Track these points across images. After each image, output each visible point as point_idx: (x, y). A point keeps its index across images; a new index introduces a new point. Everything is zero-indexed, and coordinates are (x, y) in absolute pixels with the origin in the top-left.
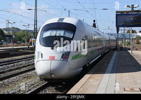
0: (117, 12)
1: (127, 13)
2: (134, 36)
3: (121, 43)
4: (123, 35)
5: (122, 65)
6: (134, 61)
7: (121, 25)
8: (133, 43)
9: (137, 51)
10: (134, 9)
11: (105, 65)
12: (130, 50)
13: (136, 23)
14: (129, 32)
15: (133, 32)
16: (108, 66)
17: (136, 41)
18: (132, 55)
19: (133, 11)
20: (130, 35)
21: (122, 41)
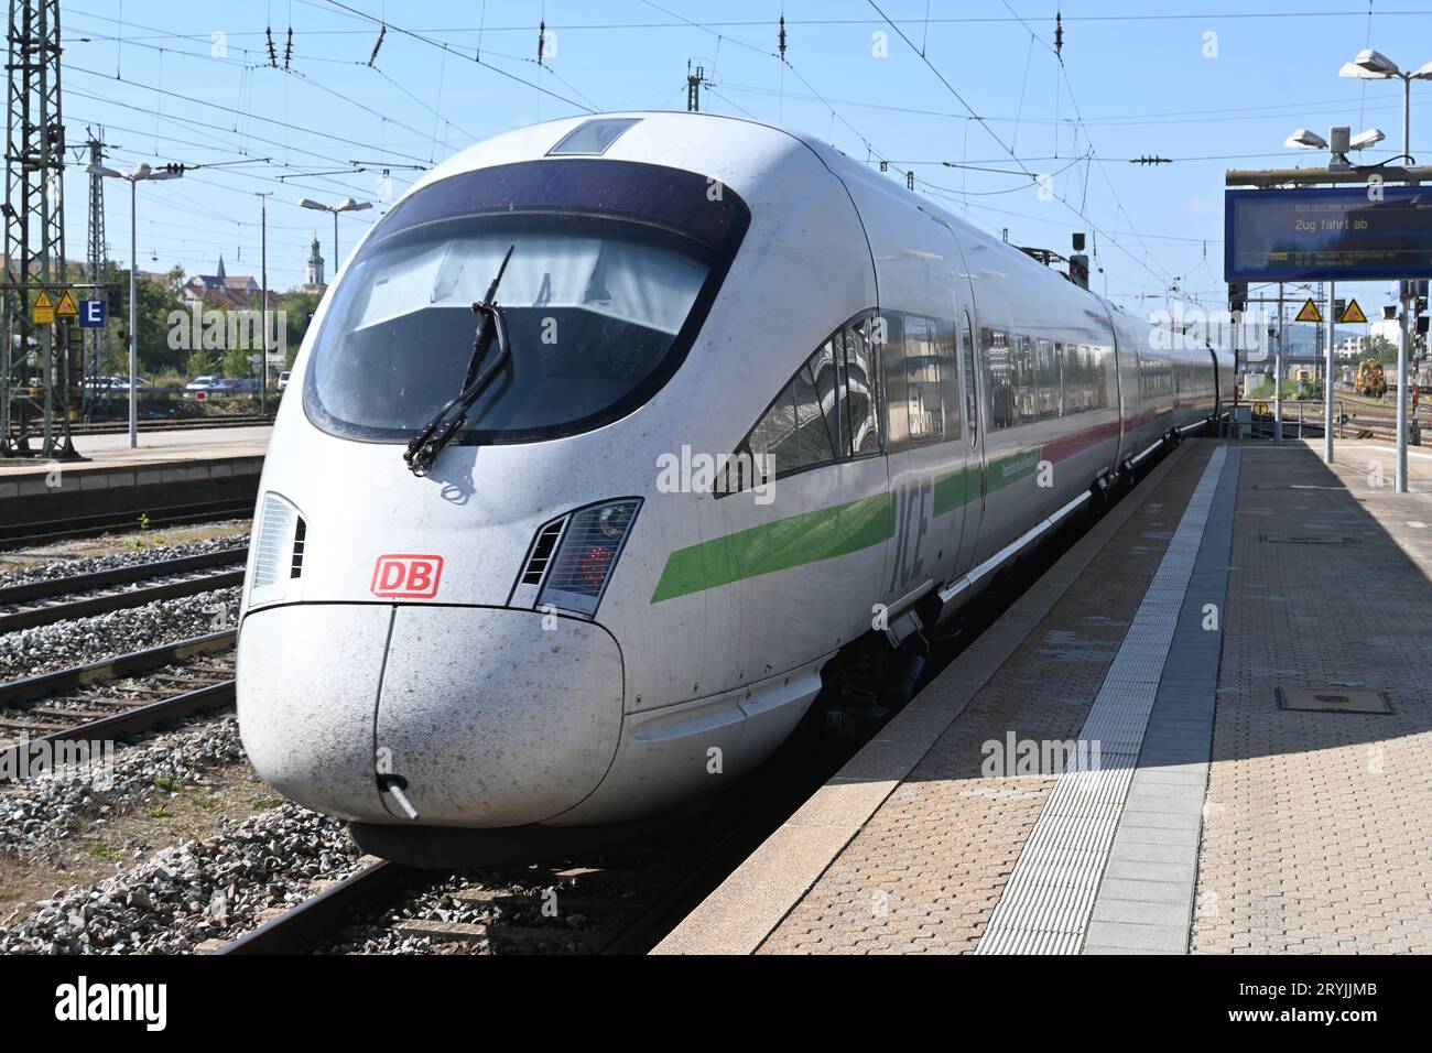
0: (1231, 180)
1: (1304, 188)
2: (1349, 340)
3: (1259, 391)
4: (1271, 332)
5: (1262, 538)
6: (1349, 510)
7: (1262, 265)
8: (1342, 391)
9: (1364, 445)
10: (1351, 156)
11: (1147, 535)
12: (1323, 436)
13: (1361, 254)
14: (1311, 311)
15: (1343, 312)
16: (1167, 543)
17: (1359, 376)
18: (1332, 467)
19: (1342, 171)
20: (1320, 334)
21: (1262, 377)
